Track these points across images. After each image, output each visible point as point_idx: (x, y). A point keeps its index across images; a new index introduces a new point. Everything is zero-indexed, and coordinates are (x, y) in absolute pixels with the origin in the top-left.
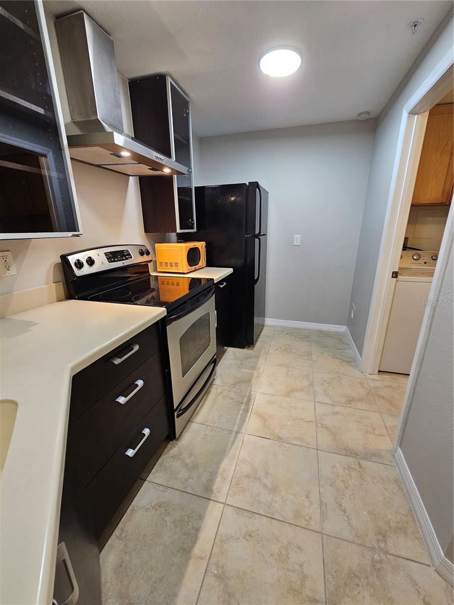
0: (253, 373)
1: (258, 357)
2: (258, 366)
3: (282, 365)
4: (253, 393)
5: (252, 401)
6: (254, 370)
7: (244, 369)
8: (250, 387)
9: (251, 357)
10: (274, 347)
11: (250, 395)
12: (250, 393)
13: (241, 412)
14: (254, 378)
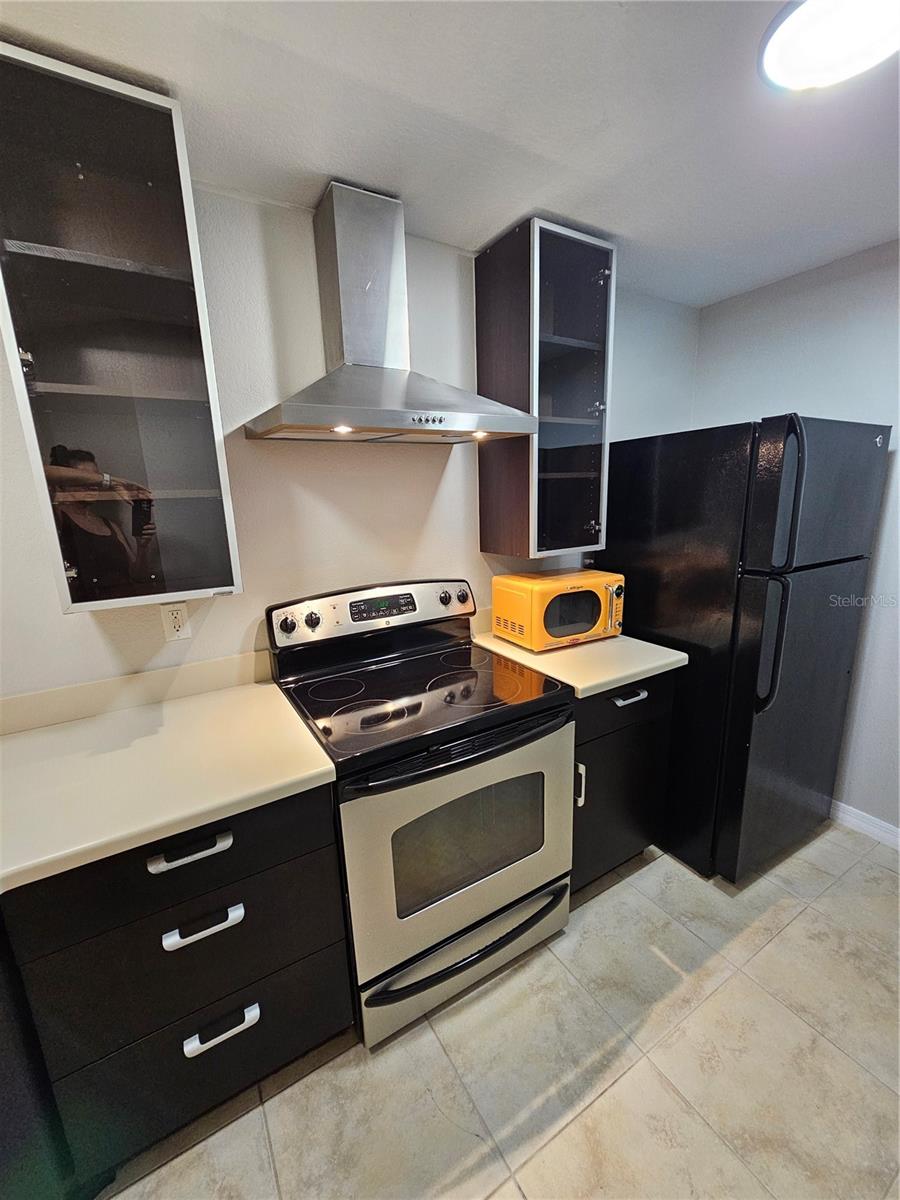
0: (679, 979)
1: (732, 929)
2: (711, 963)
3: (803, 1009)
4: (630, 1049)
5: (608, 1077)
6: (688, 971)
7: (662, 949)
8: (636, 1023)
9: (709, 918)
10: (815, 920)
11: (615, 1053)
12: (622, 1044)
13: (552, 1090)
14: (671, 997)
